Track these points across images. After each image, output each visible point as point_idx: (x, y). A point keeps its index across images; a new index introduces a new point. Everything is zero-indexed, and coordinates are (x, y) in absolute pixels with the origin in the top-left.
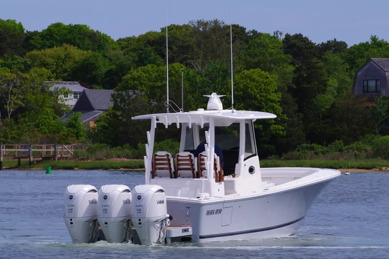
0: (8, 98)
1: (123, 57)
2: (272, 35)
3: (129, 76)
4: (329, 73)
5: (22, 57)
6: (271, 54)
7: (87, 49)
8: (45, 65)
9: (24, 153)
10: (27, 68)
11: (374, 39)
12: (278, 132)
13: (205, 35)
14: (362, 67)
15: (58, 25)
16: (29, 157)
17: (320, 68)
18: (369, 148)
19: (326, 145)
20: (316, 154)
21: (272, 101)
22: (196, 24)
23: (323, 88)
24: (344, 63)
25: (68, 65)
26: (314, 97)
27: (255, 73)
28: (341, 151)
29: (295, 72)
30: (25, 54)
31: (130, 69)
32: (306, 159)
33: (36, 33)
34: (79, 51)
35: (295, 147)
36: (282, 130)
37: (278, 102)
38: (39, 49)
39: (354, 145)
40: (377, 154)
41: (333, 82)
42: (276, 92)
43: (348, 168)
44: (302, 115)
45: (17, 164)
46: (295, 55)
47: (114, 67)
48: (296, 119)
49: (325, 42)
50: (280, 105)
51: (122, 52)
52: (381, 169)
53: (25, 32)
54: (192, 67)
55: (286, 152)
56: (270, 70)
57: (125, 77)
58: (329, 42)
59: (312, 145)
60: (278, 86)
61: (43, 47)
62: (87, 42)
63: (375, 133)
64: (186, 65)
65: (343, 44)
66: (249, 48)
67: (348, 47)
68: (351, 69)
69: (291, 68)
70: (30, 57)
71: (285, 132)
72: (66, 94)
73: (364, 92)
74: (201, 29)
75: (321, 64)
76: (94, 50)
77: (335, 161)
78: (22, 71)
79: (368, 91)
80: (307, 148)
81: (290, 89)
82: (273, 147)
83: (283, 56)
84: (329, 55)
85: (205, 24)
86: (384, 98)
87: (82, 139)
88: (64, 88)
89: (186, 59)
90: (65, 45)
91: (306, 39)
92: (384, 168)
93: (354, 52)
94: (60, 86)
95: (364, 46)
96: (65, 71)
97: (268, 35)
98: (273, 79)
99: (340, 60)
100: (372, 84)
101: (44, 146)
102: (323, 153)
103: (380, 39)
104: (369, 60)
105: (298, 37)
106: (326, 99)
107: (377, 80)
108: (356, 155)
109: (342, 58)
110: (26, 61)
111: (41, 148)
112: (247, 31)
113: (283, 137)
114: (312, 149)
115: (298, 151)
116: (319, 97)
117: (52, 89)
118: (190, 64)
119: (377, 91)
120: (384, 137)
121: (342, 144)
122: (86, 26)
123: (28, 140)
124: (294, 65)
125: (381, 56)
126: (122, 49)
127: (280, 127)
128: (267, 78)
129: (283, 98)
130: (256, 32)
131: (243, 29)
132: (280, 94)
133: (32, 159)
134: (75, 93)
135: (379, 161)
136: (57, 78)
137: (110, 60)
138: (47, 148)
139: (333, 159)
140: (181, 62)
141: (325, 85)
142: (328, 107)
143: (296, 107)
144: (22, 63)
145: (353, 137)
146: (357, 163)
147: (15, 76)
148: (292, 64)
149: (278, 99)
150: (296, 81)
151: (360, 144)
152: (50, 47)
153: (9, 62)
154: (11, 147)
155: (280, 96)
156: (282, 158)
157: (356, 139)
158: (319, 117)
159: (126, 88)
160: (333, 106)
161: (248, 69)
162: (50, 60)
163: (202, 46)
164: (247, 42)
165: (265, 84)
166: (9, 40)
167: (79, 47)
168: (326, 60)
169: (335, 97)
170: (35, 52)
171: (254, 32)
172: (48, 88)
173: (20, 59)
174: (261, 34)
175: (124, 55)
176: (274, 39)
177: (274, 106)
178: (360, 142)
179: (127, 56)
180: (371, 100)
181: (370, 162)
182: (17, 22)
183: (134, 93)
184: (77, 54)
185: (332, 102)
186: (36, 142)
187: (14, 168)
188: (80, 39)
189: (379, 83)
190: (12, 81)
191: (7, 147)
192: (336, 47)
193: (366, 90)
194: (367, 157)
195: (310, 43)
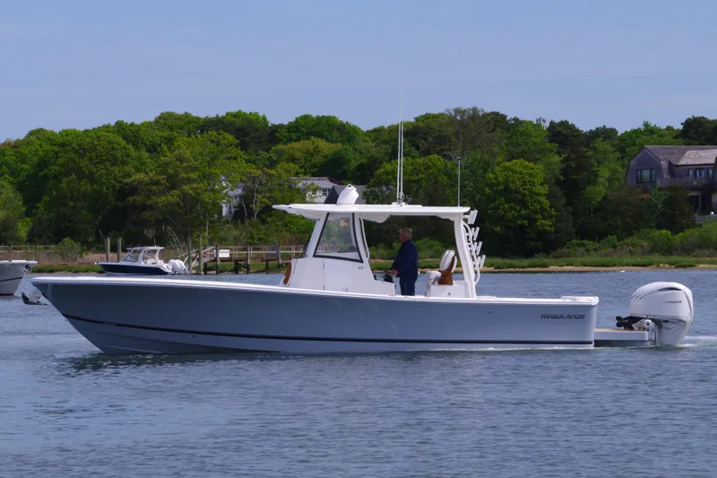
0: (253, 197)
1: (374, 149)
2: (535, 122)
3: (382, 170)
4: (599, 163)
5: (268, 152)
6: (535, 144)
7: (336, 142)
8: (293, 160)
9: (272, 255)
10: (272, 164)
11: (646, 125)
12: (545, 228)
13: (463, 124)
14: (635, 156)
15: (306, 117)
16: (278, 259)
17: (590, 158)
18: (645, 244)
19: (599, 242)
20: (588, 250)
21: (538, 194)
22: (453, 113)
23: (593, 179)
24: (614, 152)
25: (318, 159)
26: (584, 189)
27: (518, 164)
28: (614, 247)
29: (562, 162)
30: (270, 149)
31: (381, 163)
32: (576, 256)
33: (281, 126)
34: (327, 144)
35: (564, 245)
36: (550, 226)
37: (545, 195)
38: (285, 144)
39: (628, 240)
40: (654, 249)
41: (604, 173)
42: (542, 184)
43: (623, 265)
44: (570, 208)
45: (264, 267)
46: (562, 144)
47: (365, 160)
48: (564, 213)
49: (594, 129)
50: (547, 199)
51: (374, 144)
52: (658, 266)
53: (270, 125)
54: (450, 159)
55: (554, 250)
56: (535, 161)
57: (378, 172)
58: (597, 129)
59: (584, 241)
60: (544, 179)
61: (290, 140)
62: (336, 134)
63: (651, 228)
64: (444, 156)
65: (613, 131)
66: (511, 137)
67: (619, 134)
68: (622, 158)
69: (556, 159)
70: (275, 152)
71: (553, 228)
72: (314, 191)
73: (637, 182)
74: (458, 118)
75: (590, 153)
76: (343, 143)
77: (609, 259)
78: (268, 167)
79: (641, 182)
80: (578, 245)
81: (558, 182)
82: (540, 244)
83: (548, 145)
84: (599, 144)
85: (463, 112)
86: (660, 189)
87: (333, 239)
88: (313, 184)
89: (442, 150)
90: (312, 138)
91: (573, 126)
92: (661, 265)
93: (625, 140)
94: (309, 183)
95: (636, 132)
96: (314, 166)
97: (531, 122)
98: (539, 170)
99: (610, 149)
100: (646, 174)
101: (293, 247)
102: (595, 250)
103: (652, 125)
104: (641, 148)
105: (564, 124)
106: (598, 191)
107: (651, 170)
108: (631, 251)
109: (613, 146)
110: (271, 157)
111: (290, 249)
112: (508, 118)
113: (550, 233)
114: (583, 245)
115: (568, 248)
116: (590, 188)
117: (300, 185)
118: (448, 156)
119: (652, 182)
120: (661, 231)
121: (616, 240)
122: (334, 117)
123: (276, 241)
124: (560, 155)
125: (655, 143)
126: (373, 141)
127: (547, 222)
128: (532, 169)
129: (550, 191)
130: (518, 119)
131: (504, 117)
132: (546, 187)
133: (280, 261)
134: (324, 190)
135: (656, 257)
136: (305, 174)
137: (360, 152)
138: (296, 249)
139: (606, 256)
140: (439, 153)
141: (596, 176)
142: (599, 200)
143: (564, 201)
144: (267, 159)
145: (628, 231)
146: (633, 260)
147: (261, 173)
148: (559, 153)
149: (544, 192)
150: (564, 172)
151: (635, 239)
152: (296, 141)
153: (254, 157)
154: (258, 249)
155: (547, 189)
156: (551, 256)
157: (631, 234)
158: (590, 210)
159: (379, 184)
160: (605, 198)
161: (509, 160)
162: (298, 155)
163: (461, 136)
164: (508, 130)
165: (531, 175)
166: (252, 135)
167: (327, 140)
168: (595, 148)
169: (606, 189)
170: (280, 146)
171: (516, 120)
172: (296, 184)
173: (265, 155)
174: (522, 122)
175: (376, 147)
176: (537, 126)
177: (540, 200)
178: (636, 238)
179: (379, 148)
180: (646, 191)
181: (646, 259)
182: (261, 115)
183: (388, 189)
184: (326, 147)
185: (604, 194)
186: (285, 243)
187: (262, 272)
188: (328, 131)
189: (653, 172)
190: (258, 178)
191: (255, 249)
192: (606, 134)
193: (639, 181)
194: (643, 254)
195: (577, 130)
